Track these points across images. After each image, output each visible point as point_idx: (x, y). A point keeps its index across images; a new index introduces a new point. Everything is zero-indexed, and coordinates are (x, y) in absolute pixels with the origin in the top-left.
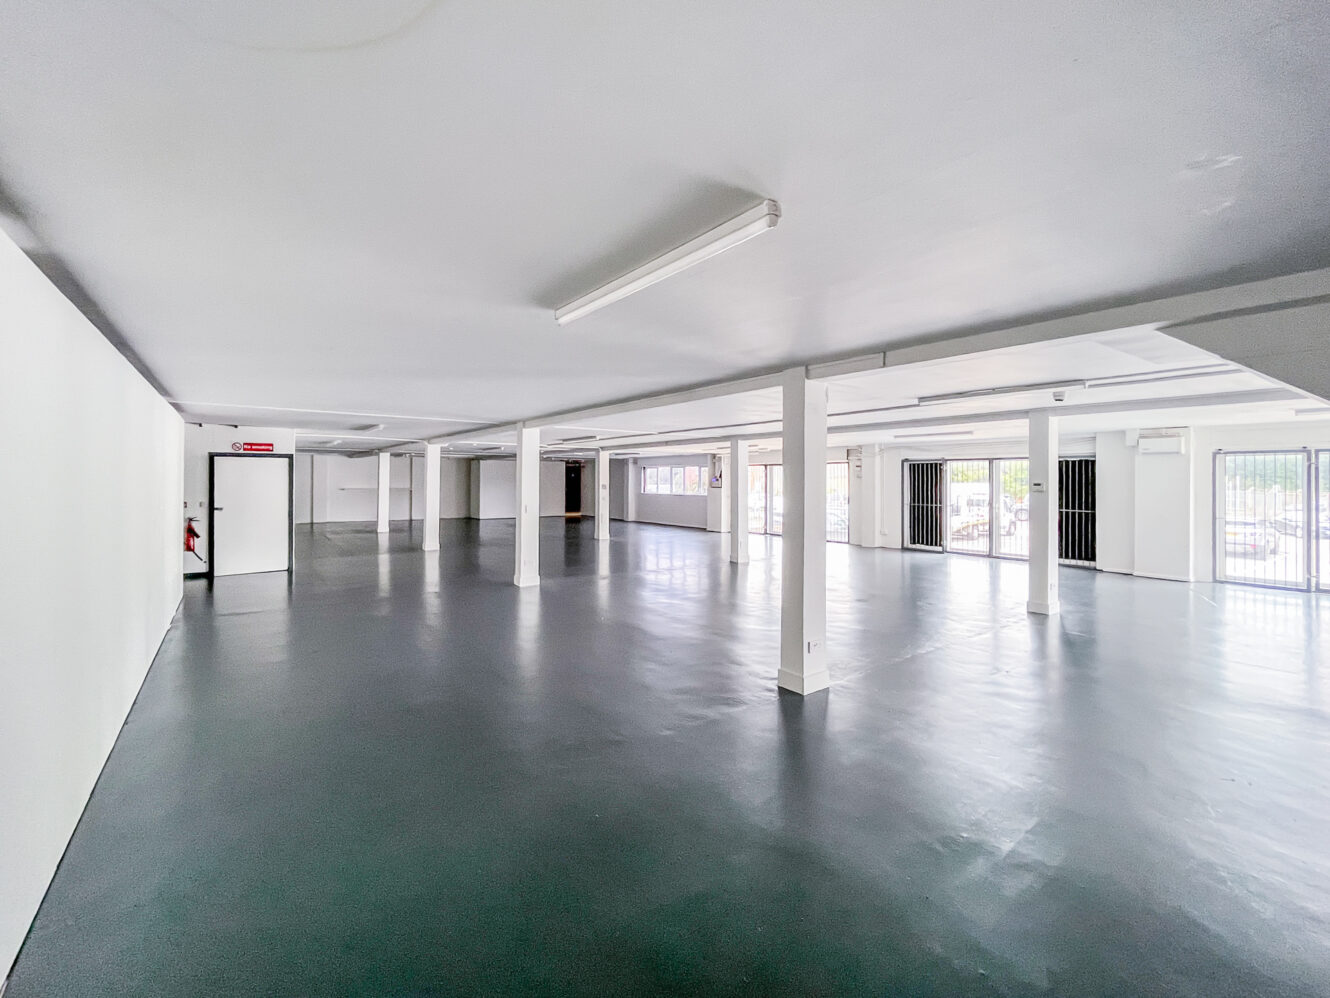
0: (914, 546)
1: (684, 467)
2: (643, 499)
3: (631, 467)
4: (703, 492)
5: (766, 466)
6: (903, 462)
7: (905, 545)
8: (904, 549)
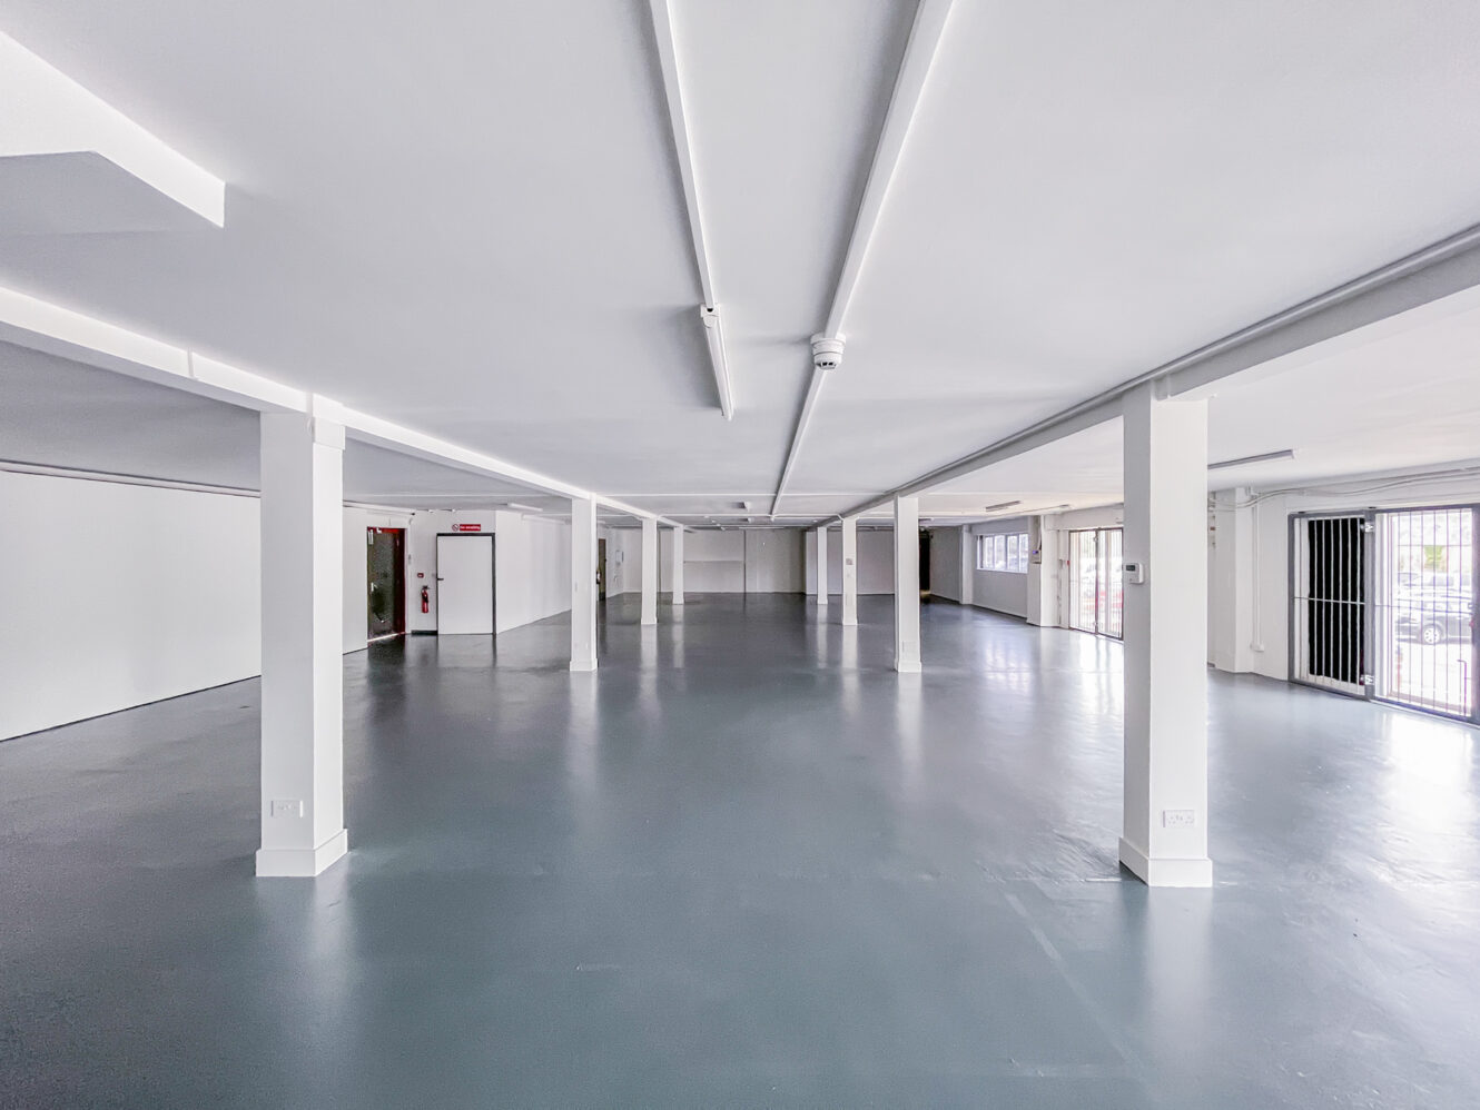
0: (1313, 679)
1: (1018, 535)
2: (980, 576)
3: (966, 538)
4: (1023, 568)
5: (1097, 531)
6: (1291, 519)
7: (1297, 676)
8: (1293, 683)
